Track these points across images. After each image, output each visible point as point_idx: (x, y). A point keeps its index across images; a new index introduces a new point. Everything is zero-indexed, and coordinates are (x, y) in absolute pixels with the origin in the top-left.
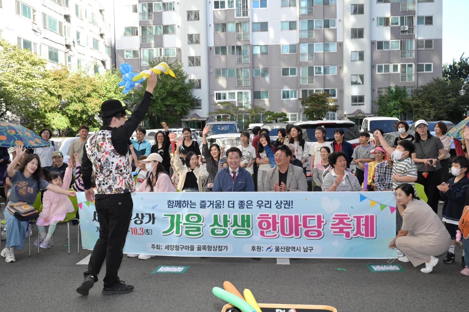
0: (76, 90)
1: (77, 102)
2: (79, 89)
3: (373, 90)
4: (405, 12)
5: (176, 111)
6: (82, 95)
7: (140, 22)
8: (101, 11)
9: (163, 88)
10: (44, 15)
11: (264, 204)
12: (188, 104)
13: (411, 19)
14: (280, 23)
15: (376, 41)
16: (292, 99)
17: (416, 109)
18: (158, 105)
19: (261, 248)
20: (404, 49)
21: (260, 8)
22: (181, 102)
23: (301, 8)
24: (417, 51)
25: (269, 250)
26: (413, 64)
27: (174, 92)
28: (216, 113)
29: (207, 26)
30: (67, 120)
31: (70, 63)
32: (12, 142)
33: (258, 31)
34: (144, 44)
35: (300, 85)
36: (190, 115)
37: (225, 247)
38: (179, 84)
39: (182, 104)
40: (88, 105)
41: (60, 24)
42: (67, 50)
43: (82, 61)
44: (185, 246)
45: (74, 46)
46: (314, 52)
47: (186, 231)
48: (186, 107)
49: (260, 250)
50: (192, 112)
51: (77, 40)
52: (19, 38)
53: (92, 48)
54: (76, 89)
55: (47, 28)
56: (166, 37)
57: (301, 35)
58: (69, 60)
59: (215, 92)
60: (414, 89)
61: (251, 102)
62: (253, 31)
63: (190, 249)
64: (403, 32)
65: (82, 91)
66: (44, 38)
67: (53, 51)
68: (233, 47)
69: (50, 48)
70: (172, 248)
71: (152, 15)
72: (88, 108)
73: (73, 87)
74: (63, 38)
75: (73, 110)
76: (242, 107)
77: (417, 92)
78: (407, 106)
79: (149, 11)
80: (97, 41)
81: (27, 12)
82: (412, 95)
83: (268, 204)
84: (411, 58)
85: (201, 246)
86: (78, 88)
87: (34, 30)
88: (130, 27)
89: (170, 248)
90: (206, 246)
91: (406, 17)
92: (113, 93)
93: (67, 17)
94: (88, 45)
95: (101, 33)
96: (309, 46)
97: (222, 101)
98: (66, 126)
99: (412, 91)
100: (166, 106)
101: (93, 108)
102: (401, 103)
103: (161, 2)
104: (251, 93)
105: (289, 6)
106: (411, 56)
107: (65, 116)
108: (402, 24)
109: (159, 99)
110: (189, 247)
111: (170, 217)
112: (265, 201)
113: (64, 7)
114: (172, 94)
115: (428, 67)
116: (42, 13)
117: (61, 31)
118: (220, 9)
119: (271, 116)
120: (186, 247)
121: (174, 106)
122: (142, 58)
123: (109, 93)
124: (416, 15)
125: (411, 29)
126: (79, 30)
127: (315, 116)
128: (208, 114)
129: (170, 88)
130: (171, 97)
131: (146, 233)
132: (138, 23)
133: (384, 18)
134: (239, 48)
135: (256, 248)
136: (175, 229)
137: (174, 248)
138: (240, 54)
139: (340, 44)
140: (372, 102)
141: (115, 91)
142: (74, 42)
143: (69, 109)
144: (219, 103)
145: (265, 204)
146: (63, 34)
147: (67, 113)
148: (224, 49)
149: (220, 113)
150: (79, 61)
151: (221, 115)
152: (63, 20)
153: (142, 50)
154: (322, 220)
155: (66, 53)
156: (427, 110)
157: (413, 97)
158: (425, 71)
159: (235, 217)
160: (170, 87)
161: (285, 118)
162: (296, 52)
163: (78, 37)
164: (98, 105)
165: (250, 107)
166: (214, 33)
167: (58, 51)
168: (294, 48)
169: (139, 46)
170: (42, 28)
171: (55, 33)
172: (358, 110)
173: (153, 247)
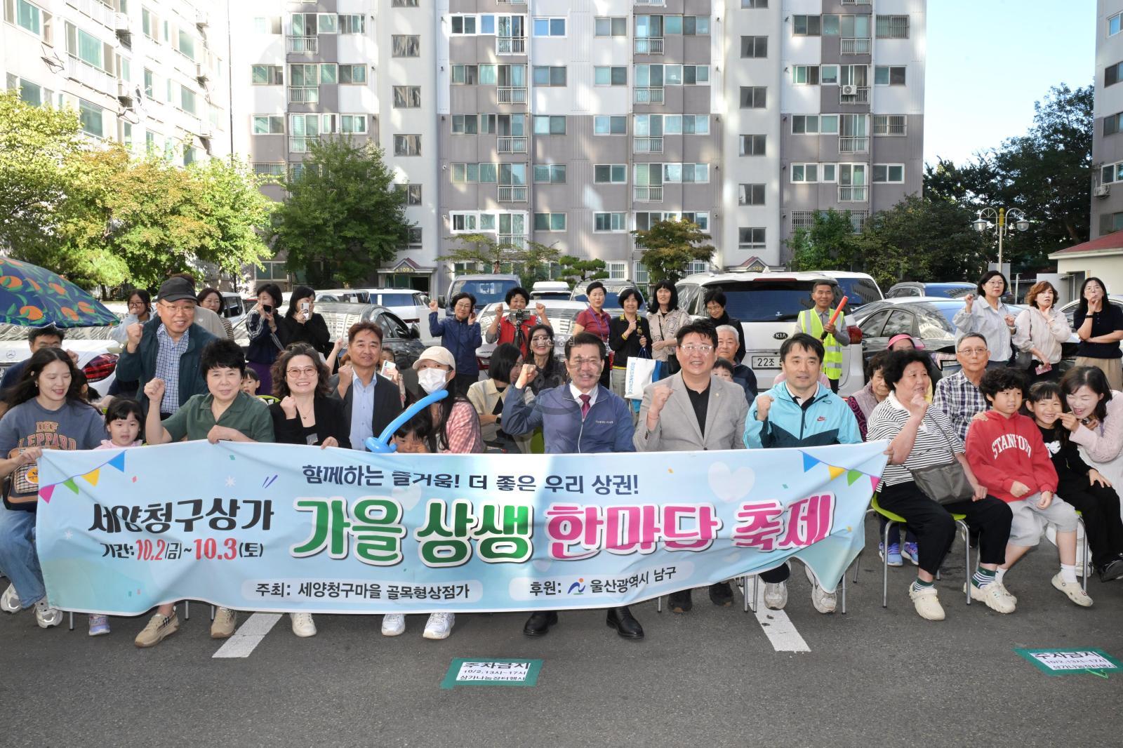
0: (146, 199)
1: (149, 226)
2: (152, 197)
3: (784, 217)
4: (850, 57)
5: (366, 251)
6: (160, 211)
7: (288, 55)
8: (200, 27)
9: (339, 200)
10: (71, 28)
11: (563, 485)
12: (394, 237)
13: (862, 71)
14: (592, 71)
15: (790, 114)
16: (615, 231)
17: (872, 259)
18: (327, 237)
19: (556, 585)
20: (847, 134)
21: (549, 37)
22: (379, 232)
23: (636, 39)
24: (875, 140)
25: (576, 589)
26: (865, 165)
27: (362, 210)
28: (454, 258)
29: (437, 70)
30: (124, 265)
31: (128, 139)
32: (12, 309)
33: (543, 84)
34: (296, 104)
35: (633, 203)
36: (397, 261)
37: (462, 587)
38: (374, 193)
39: (380, 236)
40: (174, 233)
41: (108, 49)
42: (123, 110)
43: (156, 136)
44: (357, 586)
45: (139, 101)
46: (664, 134)
47: (360, 545)
48: (388, 242)
49: (554, 590)
50: (402, 255)
51: (146, 86)
52: (12, 75)
53: (180, 108)
54: (147, 196)
55: (77, 56)
56: (344, 89)
57: (635, 97)
58: (128, 132)
59: (452, 213)
60: (865, 216)
61: (529, 235)
62: (535, 84)
63: (368, 594)
64: (846, 97)
65: (159, 202)
66: (70, 78)
67: (90, 109)
68: (492, 118)
69: (82, 101)
70: (321, 589)
71: (315, 41)
72: (171, 239)
73: (138, 191)
74: (115, 82)
75: (139, 243)
76: (509, 246)
77: (872, 222)
78: (854, 251)
79: (308, 32)
80: (192, 92)
81: (31, 17)
82: (862, 230)
83: (575, 483)
84: (861, 152)
85: (397, 587)
86: (151, 193)
87: (47, 61)
88: (264, 66)
89: (313, 591)
90: (410, 588)
91: (852, 67)
92: (229, 208)
93: (123, 36)
94: (169, 100)
95: (201, 75)
96: (653, 119)
97: (467, 231)
98: (122, 280)
99: (862, 222)
100: (345, 239)
101: (185, 239)
102: (842, 245)
103: (335, 14)
104: (528, 217)
105: (613, 35)
106: (861, 148)
107: (118, 256)
108: (844, 81)
109: (331, 224)
110: (368, 587)
111: (315, 509)
112: (567, 478)
113: (116, 11)
114: (358, 215)
115: (895, 173)
116: (66, 22)
117: (108, 67)
118: (464, 34)
119: (571, 267)
120: (359, 588)
121: (362, 241)
122: (292, 134)
123: (219, 209)
124: (873, 65)
125: (863, 92)
126: (151, 66)
127: (664, 270)
128: (437, 260)
129: (354, 201)
130: (355, 220)
131: (244, 553)
132: (284, 56)
133: (808, 67)
134: (505, 120)
135: (543, 586)
136: (328, 540)
137: (326, 591)
138: (506, 132)
139: (717, 119)
140: (782, 242)
141: (234, 203)
142: (138, 92)
143: (128, 242)
144: (460, 236)
145: (568, 485)
146: (115, 74)
147: (124, 250)
148: (471, 120)
149: (461, 259)
150: (149, 136)
151: (465, 262)
152: (115, 42)
153: (290, 117)
154: (713, 519)
155: (119, 115)
156: (893, 260)
157: (865, 234)
158: (890, 180)
159: (489, 510)
160: (355, 198)
161: (601, 271)
162: (625, 132)
163: (148, 81)
164: (197, 233)
165: (526, 247)
166: (451, 86)
167: (101, 110)
168: (620, 125)
169: (285, 107)
170: (65, 58)
171: (95, 68)
172: (753, 258)
173: (263, 589)
